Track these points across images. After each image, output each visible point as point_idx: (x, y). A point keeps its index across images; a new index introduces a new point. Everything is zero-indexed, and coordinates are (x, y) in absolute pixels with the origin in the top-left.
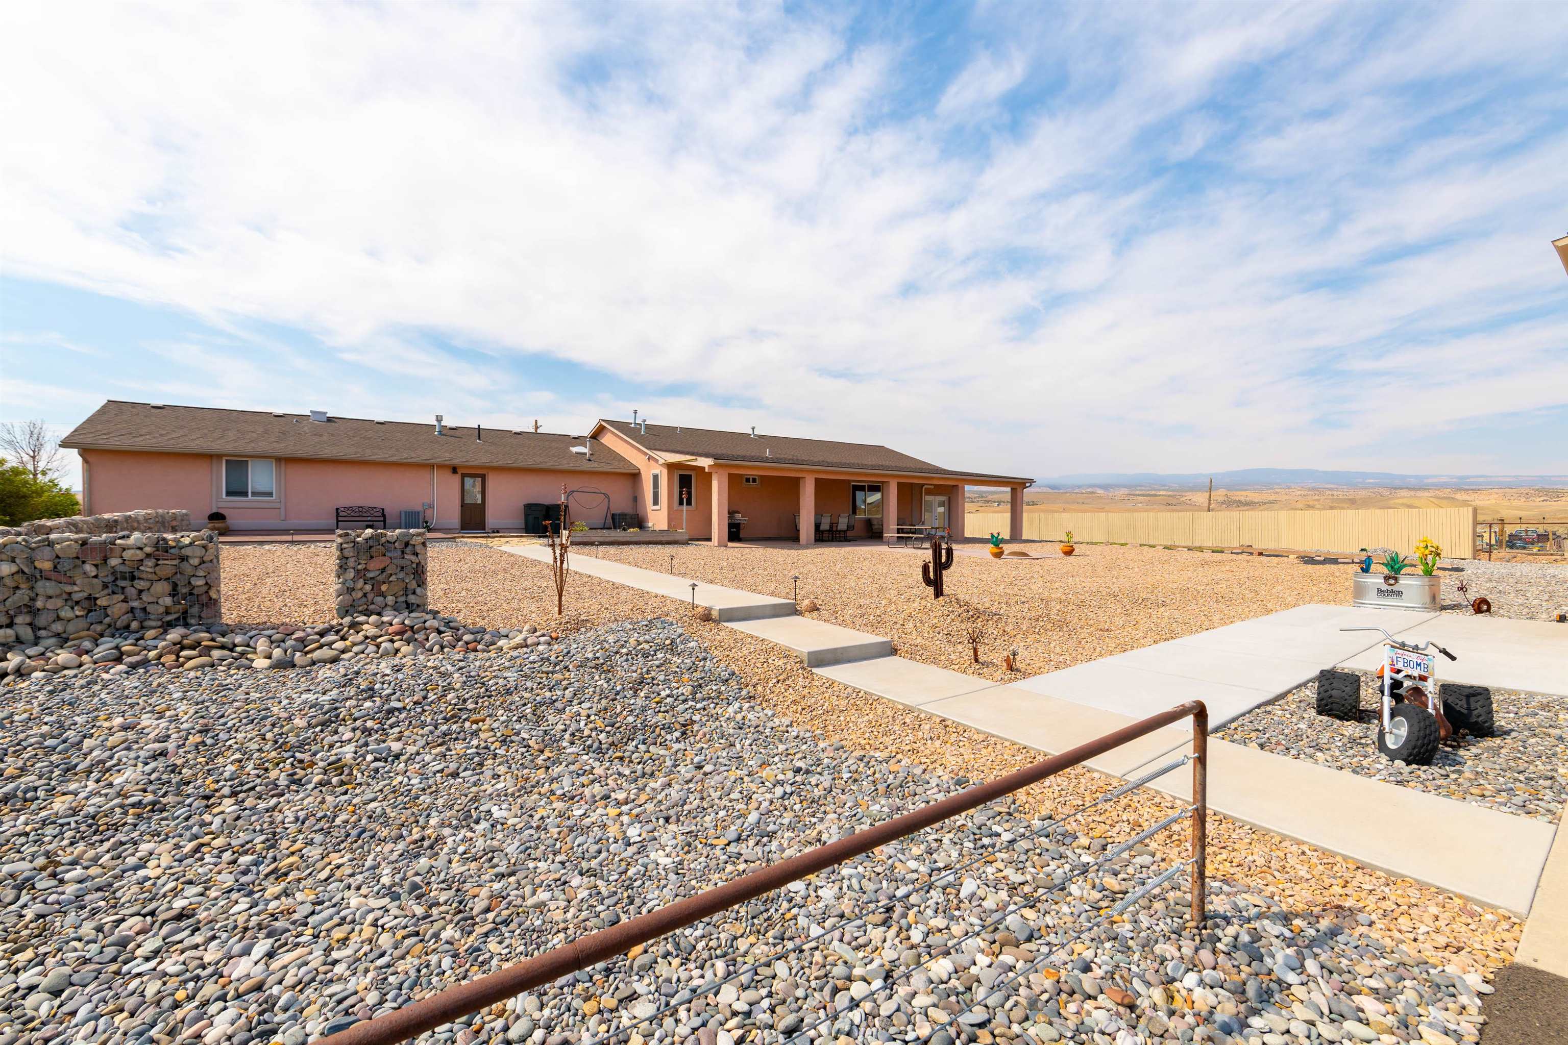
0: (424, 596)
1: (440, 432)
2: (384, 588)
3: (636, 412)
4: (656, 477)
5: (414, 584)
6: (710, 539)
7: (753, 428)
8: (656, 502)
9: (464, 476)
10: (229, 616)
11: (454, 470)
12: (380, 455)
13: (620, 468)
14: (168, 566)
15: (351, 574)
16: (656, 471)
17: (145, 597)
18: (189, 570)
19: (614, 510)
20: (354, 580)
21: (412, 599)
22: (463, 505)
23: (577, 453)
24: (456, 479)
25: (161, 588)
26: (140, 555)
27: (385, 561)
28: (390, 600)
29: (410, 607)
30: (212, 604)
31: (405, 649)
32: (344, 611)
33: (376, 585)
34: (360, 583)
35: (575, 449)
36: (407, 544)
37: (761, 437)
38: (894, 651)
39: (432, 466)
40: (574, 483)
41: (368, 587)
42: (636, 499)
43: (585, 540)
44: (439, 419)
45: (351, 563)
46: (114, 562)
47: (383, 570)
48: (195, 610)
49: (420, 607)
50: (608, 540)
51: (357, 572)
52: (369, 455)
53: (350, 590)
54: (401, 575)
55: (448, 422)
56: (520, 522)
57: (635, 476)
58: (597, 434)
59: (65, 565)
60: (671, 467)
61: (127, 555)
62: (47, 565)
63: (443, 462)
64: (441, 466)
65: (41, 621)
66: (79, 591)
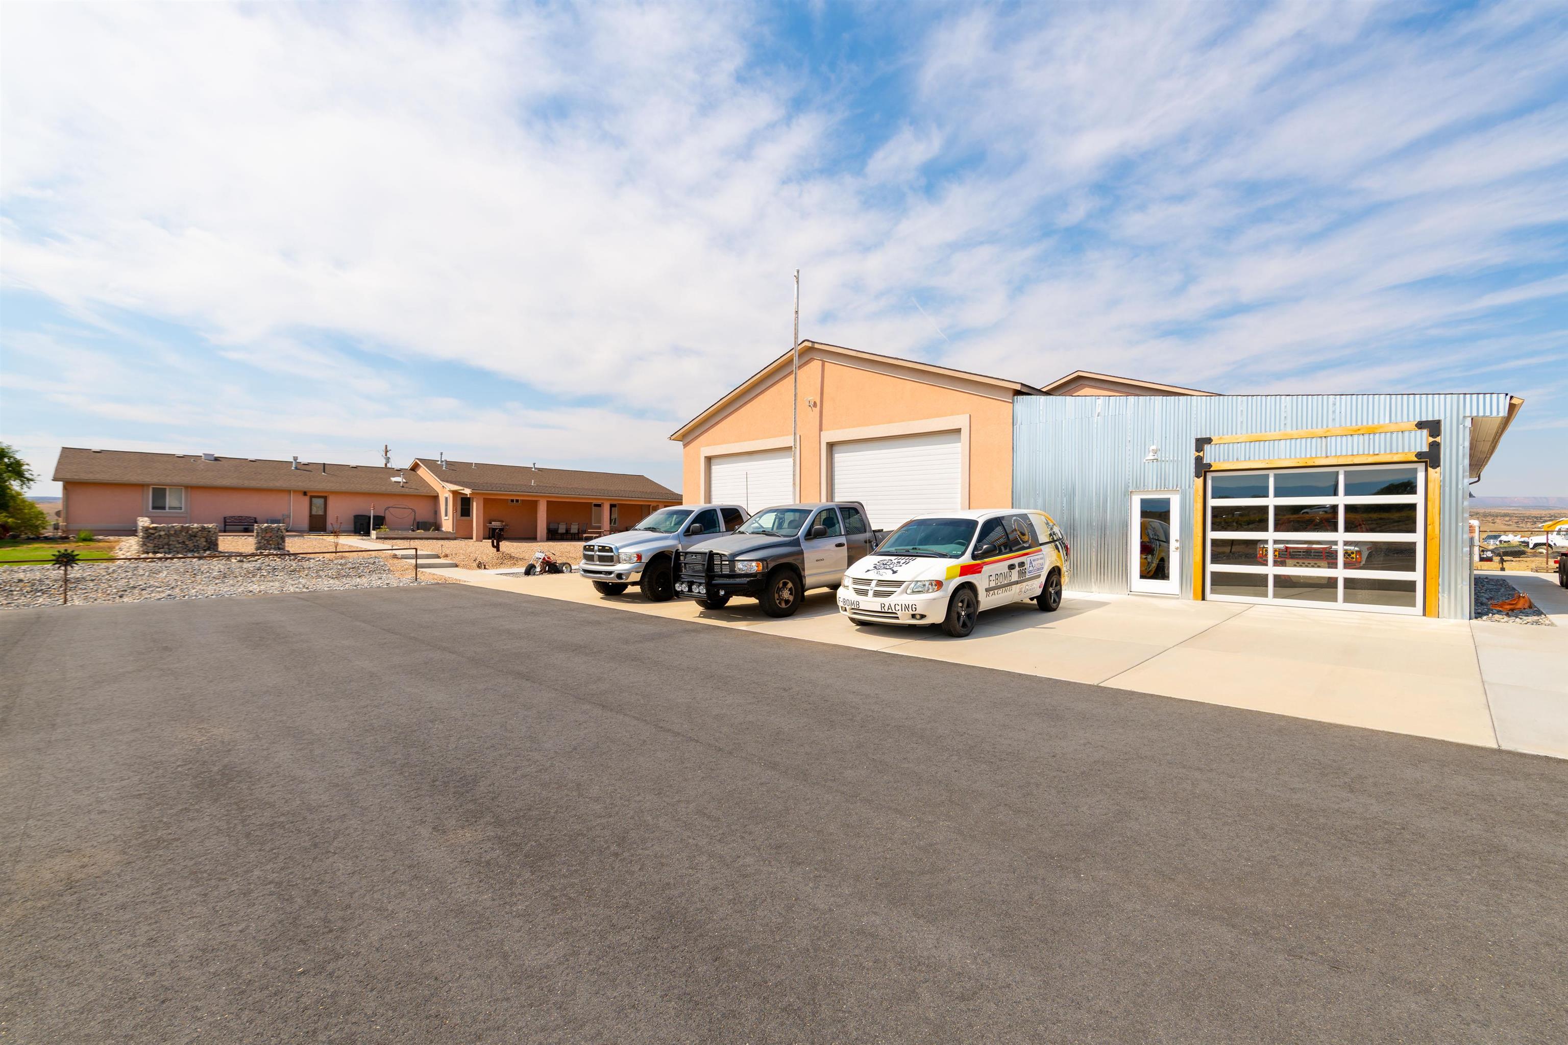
0: (284, 546)
1: (296, 468)
2: (271, 542)
3: (442, 454)
4: (446, 498)
5: (281, 542)
6: (472, 538)
7: (534, 464)
8: (446, 515)
9: (312, 497)
10: (220, 549)
11: (305, 494)
12: (253, 484)
13: (423, 491)
14: (205, 533)
15: (260, 538)
16: (447, 495)
17: (199, 542)
18: (211, 535)
19: (418, 520)
20: (261, 540)
21: (280, 546)
22: (311, 516)
23: (395, 482)
24: (306, 500)
25: (203, 540)
26: (197, 530)
27: (271, 534)
28: (273, 546)
29: (279, 549)
30: (216, 545)
31: (278, 560)
32: (257, 549)
33: (268, 541)
34: (263, 541)
35: (394, 479)
36: (279, 529)
37: (540, 470)
38: (457, 566)
39: (289, 491)
40: (391, 502)
41: (265, 542)
42: (436, 512)
43: (386, 536)
44: (295, 458)
45: (260, 534)
46: (190, 532)
47: (271, 537)
48: (212, 546)
49: (283, 549)
50: (401, 536)
51: (262, 537)
52: (247, 484)
53: (260, 543)
54: (277, 539)
55: (303, 459)
56: (352, 527)
57: (435, 498)
58: (415, 468)
59: (178, 533)
60: (455, 493)
61: (194, 530)
62: (172, 532)
63: (296, 489)
64: (295, 491)
65: (171, 547)
66: (181, 540)
